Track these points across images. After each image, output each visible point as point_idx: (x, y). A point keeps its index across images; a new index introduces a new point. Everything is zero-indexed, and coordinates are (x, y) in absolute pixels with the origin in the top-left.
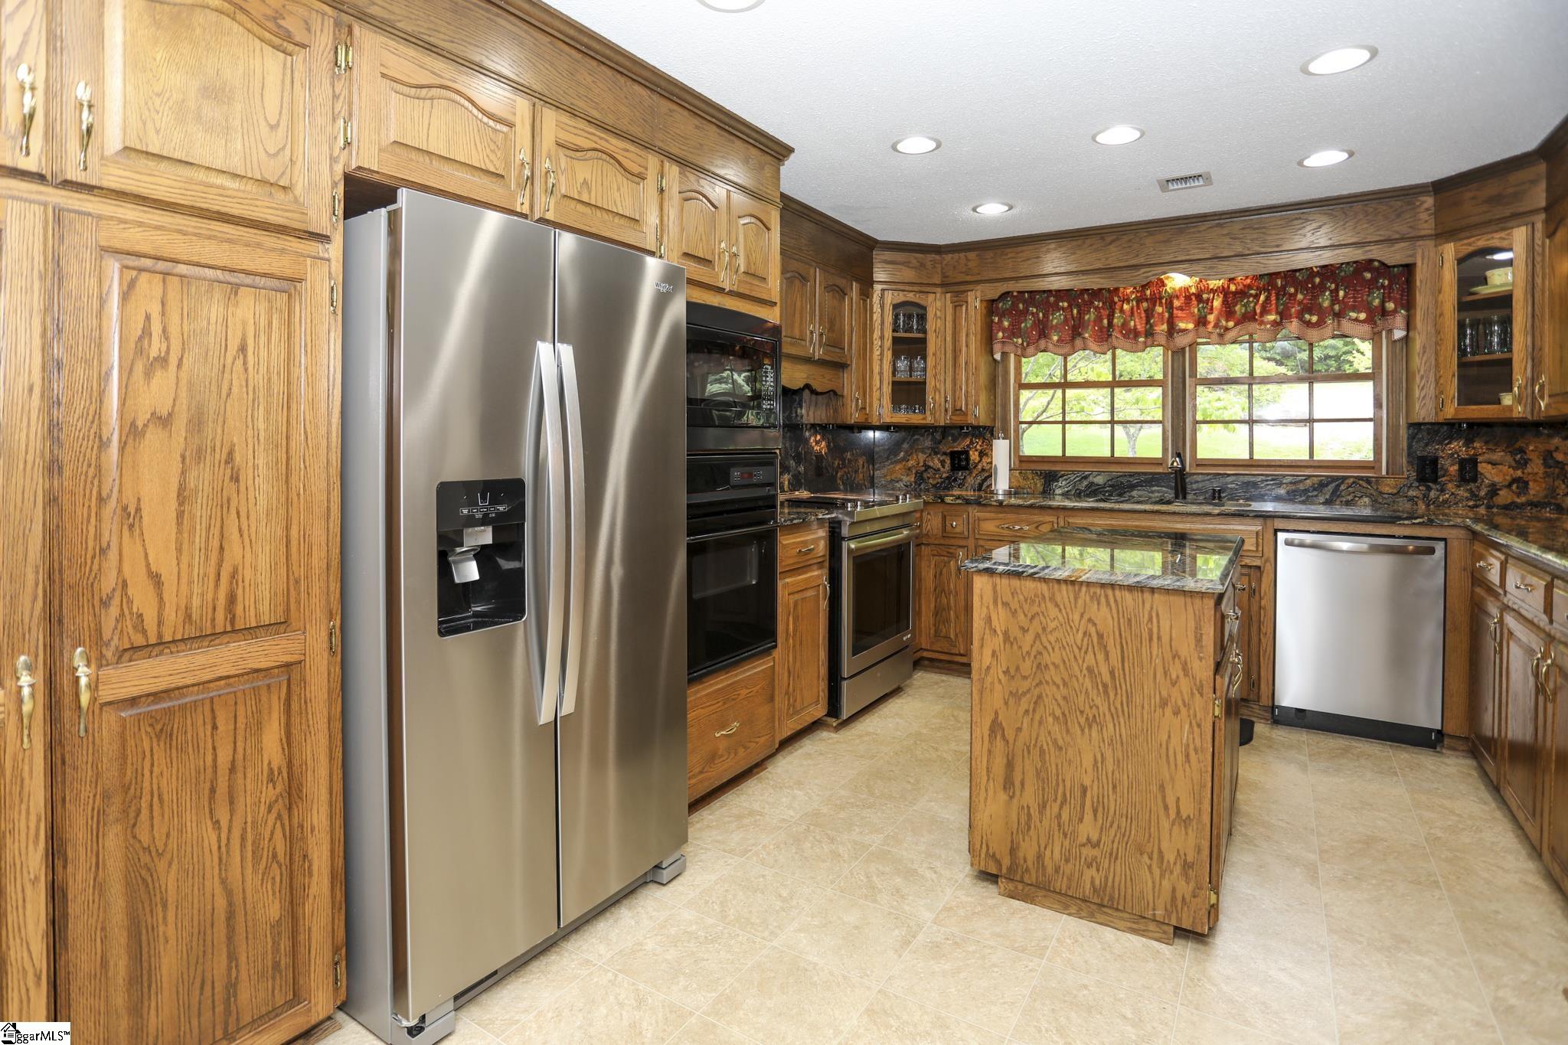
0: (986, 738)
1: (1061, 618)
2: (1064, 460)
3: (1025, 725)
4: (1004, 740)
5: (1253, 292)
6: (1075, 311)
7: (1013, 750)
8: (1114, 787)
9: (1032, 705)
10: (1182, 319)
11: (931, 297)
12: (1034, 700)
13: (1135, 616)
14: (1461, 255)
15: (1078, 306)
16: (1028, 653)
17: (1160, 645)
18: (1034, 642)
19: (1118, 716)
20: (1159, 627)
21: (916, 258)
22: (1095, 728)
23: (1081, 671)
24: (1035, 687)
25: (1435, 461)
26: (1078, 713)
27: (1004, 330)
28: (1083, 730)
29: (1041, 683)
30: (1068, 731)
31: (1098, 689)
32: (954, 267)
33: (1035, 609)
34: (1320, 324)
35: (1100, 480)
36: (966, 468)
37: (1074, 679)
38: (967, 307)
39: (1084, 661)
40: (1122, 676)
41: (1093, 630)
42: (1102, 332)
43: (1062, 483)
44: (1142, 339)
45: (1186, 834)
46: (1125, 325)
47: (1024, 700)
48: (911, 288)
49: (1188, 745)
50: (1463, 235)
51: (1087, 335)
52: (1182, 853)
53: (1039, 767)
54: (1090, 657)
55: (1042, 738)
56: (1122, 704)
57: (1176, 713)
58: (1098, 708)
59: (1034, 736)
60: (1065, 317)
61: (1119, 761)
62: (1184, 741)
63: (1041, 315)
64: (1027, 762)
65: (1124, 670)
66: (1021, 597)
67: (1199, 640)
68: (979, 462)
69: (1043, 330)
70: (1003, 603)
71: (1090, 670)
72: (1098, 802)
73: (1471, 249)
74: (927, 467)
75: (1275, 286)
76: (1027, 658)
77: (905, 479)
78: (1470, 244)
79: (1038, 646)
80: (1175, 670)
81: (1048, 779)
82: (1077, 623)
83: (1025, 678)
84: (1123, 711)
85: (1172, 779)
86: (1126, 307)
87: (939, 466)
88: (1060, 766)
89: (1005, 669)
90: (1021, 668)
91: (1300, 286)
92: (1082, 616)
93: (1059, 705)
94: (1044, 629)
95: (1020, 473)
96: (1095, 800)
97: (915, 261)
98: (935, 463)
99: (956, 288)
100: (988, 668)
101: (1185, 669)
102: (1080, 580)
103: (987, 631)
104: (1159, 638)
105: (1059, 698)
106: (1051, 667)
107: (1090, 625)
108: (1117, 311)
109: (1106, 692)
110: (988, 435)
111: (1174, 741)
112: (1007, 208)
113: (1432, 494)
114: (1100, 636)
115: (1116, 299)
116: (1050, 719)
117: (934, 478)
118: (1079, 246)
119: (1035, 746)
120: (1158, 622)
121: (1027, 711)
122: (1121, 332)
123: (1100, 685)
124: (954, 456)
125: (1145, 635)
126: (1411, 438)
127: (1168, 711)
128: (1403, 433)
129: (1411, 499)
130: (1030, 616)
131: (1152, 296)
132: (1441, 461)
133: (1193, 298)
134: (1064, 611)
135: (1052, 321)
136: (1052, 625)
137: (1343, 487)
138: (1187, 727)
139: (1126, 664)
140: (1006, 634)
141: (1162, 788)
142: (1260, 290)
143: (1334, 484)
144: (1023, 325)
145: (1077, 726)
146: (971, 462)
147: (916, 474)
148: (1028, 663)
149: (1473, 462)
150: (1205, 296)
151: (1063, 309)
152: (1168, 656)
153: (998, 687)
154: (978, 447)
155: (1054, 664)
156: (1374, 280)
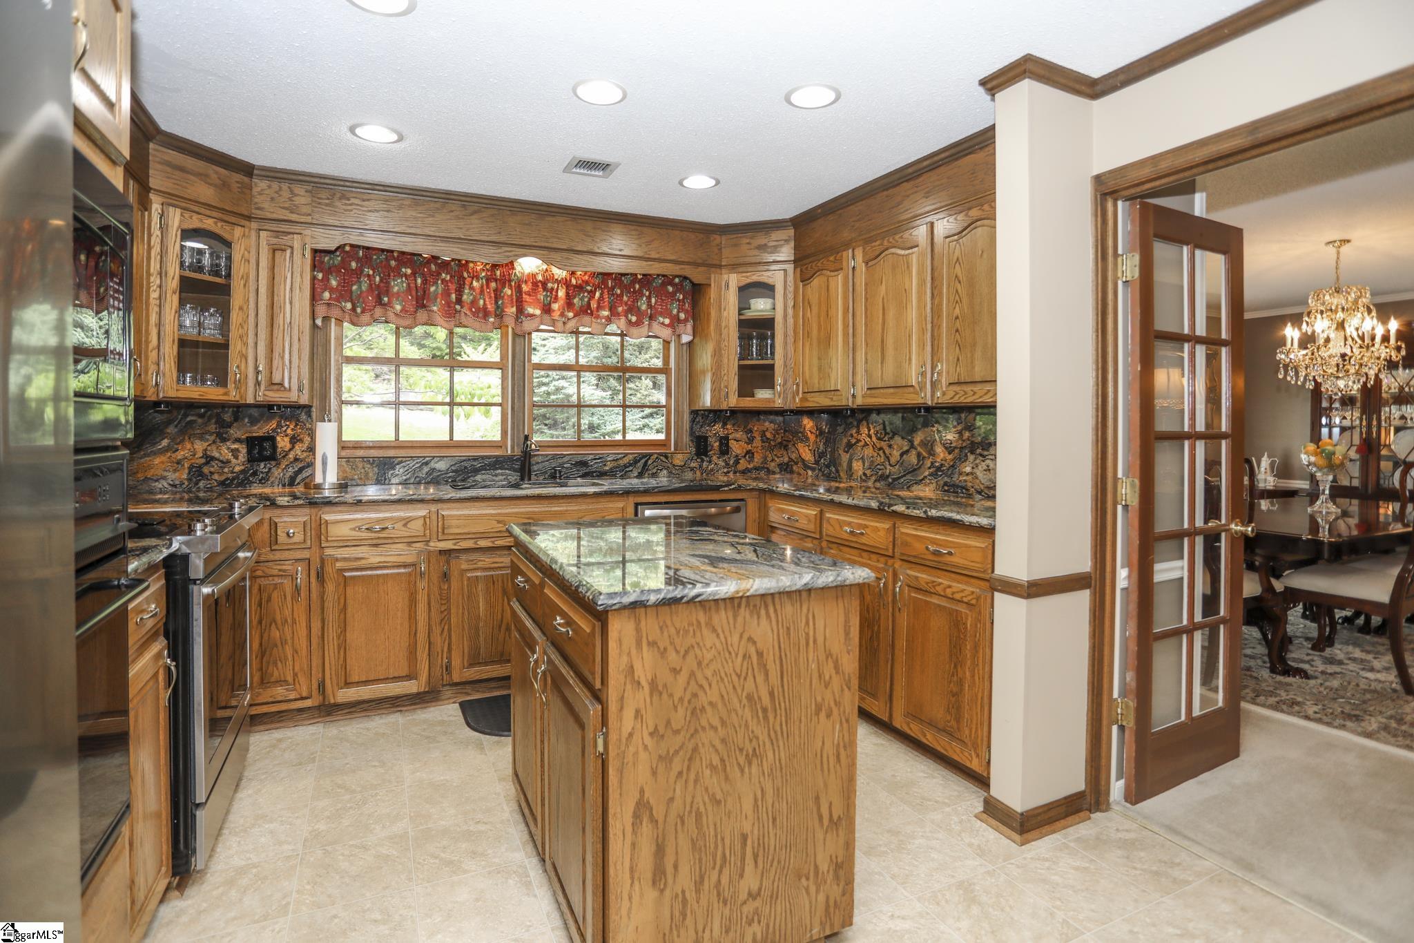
0: (629, 829)
1: (718, 644)
2: (398, 445)
3: (678, 792)
4: (652, 821)
5: (589, 288)
6: (419, 281)
7: (664, 830)
8: (774, 820)
9: (686, 763)
10: (530, 304)
11: (238, 231)
12: (688, 756)
13: (794, 622)
14: (742, 284)
15: (423, 276)
16: (681, 699)
17: (816, 648)
18: (688, 683)
19: (777, 740)
20: (815, 628)
21: (216, 173)
22: (755, 762)
23: (740, 702)
24: (689, 740)
25: (706, 438)
26: (737, 752)
27: (332, 290)
28: (742, 771)
29: (696, 731)
30: (727, 778)
31: (758, 717)
32: (272, 199)
33: (690, 640)
34: (638, 324)
35: (441, 465)
36: (273, 457)
37: (733, 715)
38: (292, 253)
39: (743, 690)
40: (781, 694)
41: (752, 650)
42: (449, 307)
43: (399, 470)
44: (492, 320)
45: (837, 835)
46: (474, 302)
47: (677, 760)
48: (208, 212)
49: (839, 744)
50: (741, 270)
51: (435, 308)
52: (834, 857)
53: (694, 836)
54: (750, 685)
55: (698, 799)
56: (781, 725)
57: (829, 716)
58: (757, 738)
59: (689, 800)
60: (408, 285)
61: (778, 790)
62: (836, 742)
63: (378, 279)
64: (680, 835)
65: (783, 686)
66: (673, 630)
67: (847, 633)
68: (290, 450)
69: (381, 295)
70: (649, 644)
71: (750, 698)
72: (759, 844)
73: (749, 281)
74: (209, 459)
75: (606, 286)
76: (679, 708)
77: (171, 476)
78: (747, 277)
79: (693, 687)
80: (829, 670)
81: (705, 846)
82: (737, 644)
83: (677, 732)
84: (782, 733)
85: (826, 785)
86: (475, 284)
87: (230, 456)
88: (718, 824)
89: (651, 729)
90: (672, 722)
91: (626, 289)
92: (741, 637)
93: (717, 751)
94: (699, 664)
95: (348, 461)
96: (756, 845)
97: (214, 176)
98: (224, 452)
99: (274, 226)
100: (631, 735)
101: (836, 668)
102: (748, 594)
103: (629, 687)
104: (815, 641)
105: (717, 743)
106: (708, 709)
107: (750, 645)
108: (467, 287)
109: (766, 718)
110: (303, 417)
111: (828, 744)
112: (395, 137)
113: (705, 464)
114: (760, 654)
115: (465, 275)
116: (707, 772)
117: (221, 474)
118: (438, 209)
119: (690, 812)
120: (814, 624)
121: (680, 773)
122: (471, 310)
123: (760, 711)
124: (252, 442)
125: (803, 642)
126: (693, 421)
127: (823, 715)
128: (687, 417)
129: (692, 469)
130: (682, 652)
131: (500, 275)
132: (710, 439)
133: (540, 285)
134: (722, 636)
135: (393, 287)
136: (709, 656)
137: (650, 462)
138: (838, 726)
139: (785, 680)
140: (653, 684)
141: (817, 798)
142: (596, 287)
143: (643, 461)
144: (354, 288)
145: (736, 768)
146: (279, 450)
147: (190, 468)
148: (681, 711)
149: (726, 438)
150: (550, 285)
151: (406, 275)
152: (822, 657)
153: (643, 756)
154: (289, 431)
155: (711, 703)
156: (674, 294)
